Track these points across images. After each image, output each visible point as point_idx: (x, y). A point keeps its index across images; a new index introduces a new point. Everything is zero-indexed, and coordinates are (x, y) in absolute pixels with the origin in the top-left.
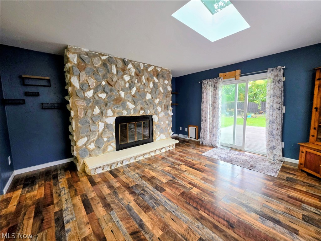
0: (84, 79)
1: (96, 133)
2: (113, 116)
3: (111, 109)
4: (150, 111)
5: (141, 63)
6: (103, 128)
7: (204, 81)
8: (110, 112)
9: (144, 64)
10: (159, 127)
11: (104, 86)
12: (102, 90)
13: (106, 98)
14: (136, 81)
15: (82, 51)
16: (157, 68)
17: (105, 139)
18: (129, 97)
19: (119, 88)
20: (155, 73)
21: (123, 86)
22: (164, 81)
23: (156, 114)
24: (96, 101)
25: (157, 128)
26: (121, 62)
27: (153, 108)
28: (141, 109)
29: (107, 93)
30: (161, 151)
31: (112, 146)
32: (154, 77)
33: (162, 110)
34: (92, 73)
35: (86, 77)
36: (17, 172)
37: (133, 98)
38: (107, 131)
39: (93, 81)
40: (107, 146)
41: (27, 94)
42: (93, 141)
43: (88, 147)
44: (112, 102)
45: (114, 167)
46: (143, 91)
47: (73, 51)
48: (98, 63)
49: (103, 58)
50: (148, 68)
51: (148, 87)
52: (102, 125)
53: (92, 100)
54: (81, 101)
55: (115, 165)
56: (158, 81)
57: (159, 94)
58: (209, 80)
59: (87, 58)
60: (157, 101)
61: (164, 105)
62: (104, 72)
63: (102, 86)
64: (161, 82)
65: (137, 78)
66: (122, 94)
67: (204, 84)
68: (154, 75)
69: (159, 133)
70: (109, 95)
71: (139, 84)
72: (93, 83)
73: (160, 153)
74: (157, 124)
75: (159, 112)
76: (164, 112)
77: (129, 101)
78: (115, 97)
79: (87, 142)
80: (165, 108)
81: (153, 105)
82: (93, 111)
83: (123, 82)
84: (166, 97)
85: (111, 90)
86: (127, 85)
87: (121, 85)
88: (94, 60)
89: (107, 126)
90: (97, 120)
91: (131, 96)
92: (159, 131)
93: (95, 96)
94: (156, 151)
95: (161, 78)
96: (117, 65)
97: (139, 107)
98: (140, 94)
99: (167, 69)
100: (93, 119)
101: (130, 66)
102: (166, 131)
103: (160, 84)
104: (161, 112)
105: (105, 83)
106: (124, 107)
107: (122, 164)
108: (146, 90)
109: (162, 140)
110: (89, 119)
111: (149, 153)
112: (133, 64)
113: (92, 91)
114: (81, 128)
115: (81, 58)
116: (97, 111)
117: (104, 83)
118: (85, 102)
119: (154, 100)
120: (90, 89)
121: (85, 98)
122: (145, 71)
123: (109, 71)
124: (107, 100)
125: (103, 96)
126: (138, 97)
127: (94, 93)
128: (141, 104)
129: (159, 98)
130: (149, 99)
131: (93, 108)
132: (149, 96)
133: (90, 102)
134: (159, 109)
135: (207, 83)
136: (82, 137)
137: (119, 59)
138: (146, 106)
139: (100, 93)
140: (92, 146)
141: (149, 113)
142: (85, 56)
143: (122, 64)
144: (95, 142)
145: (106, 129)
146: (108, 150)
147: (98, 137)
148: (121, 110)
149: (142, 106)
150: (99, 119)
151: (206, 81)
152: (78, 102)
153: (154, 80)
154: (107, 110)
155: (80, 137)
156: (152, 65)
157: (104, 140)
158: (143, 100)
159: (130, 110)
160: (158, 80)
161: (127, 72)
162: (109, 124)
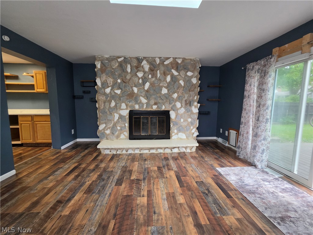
0: (104, 79)
1: (112, 122)
2: (127, 109)
3: (125, 103)
4: (165, 106)
5: (156, 57)
6: (118, 118)
7: (248, 66)
8: (123, 106)
9: (160, 58)
10: (177, 125)
11: (119, 83)
12: (118, 86)
13: (121, 93)
14: (150, 76)
15: (104, 58)
16: (177, 59)
17: (119, 128)
18: (141, 93)
19: (132, 84)
20: (174, 65)
21: (136, 82)
22: (186, 73)
23: (174, 110)
24: (113, 96)
25: (174, 125)
26: (136, 60)
27: (170, 103)
28: (155, 104)
29: (121, 89)
30: (172, 151)
31: (124, 134)
32: (173, 70)
33: (182, 105)
34: (111, 74)
35: (106, 77)
36: (78, 140)
37: (146, 93)
38: (121, 122)
39: (111, 80)
40: (121, 134)
41: (84, 92)
42: (109, 128)
43: (106, 131)
44: (126, 97)
45: (119, 152)
46: (158, 85)
47: (98, 59)
48: (115, 65)
49: (119, 60)
50: (165, 61)
51: (164, 81)
52: (116, 116)
53: (109, 95)
54: (101, 96)
55: (121, 151)
56: (178, 74)
57: (178, 88)
58: (255, 63)
59: (107, 62)
60: (175, 96)
61: (186, 101)
62: (120, 72)
63: (117, 84)
64: (181, 75)
65: (151, 74)
66: (135, 90)
67: (248, 70)
68: (173, 68)
69: (176, 131)
70: (123, 91)
71: (154, 79)
72: (110, 82)
73: (171, 152)
74: (174, 121)
75: (178, 107)
76: (185, 108)
77: (142, 96)
78: (129, 93)
79: (105, 127)
80: (186, 104)
81: (170, 101)
82: (110, 104)
83: (136, 79)
84: (189, 91)
85: (125, 87)
86: (141, 81)
87: (134, 81)
88: (112, 64)
89: (121, 117)
90: (113, 111)
91: (144, 91)
92: (177, 129)
93: (112, 92)
94: (166, 149)
95: (182, 70)
96: (131, 64)
97: (152, 102)
98: (154, 88)
99: (192, 58)
100: (110, 110)
101: (144, 63)
102: (187, 130)
103: (180, 77)
104: (181, 108)
105: (121, 81)
106: (137, 101)
107: (127, 152)
108: (161, 85)
109: (181, 139)
110: (107, 110)
111: (157, 149)
112: (147, 61)
113: (110, 88)
114: (102, 116)
115: (103, 64)
116: (113, 104)
117: (119, 81)
118: (104, 97)
119: (171, 95)
120: (108, 87)
121: (105, 94)
122: (161, 66)
123: (124, 70)
124: (121, 95)
125: (118, 92)
126: (152, 92)
127: (111, 90)
128: (155, 99)
129: (179, 92)
130: (165, 94)
131: (110, 102)
132: (164, 91)
133: (108, 97)
134: (178, 105)
135: (253, 67)
136: (102, 124)
137: (134, 58)
138: (160, 101)
139: (116, 90)
140: (108, 132)
141: (163, 108)
142: (106, 61)
143: (136, 62)
144: (111, 129)
145: (120, 120)
146: (121, 137)
147: (113, 125)
148: (134, 104)
149: (156, 101)
150: (114, 110)
151: (252, 64)
152: (100, 97)
153: (173, 73)
154: (121, 104)
155: (101, 123)
156: (171, 58)
157: (117, 128)
158: (158, 95)
159: (143, 104)
160: (178, 72)
161: (141, 69)
162: (123, 116)
